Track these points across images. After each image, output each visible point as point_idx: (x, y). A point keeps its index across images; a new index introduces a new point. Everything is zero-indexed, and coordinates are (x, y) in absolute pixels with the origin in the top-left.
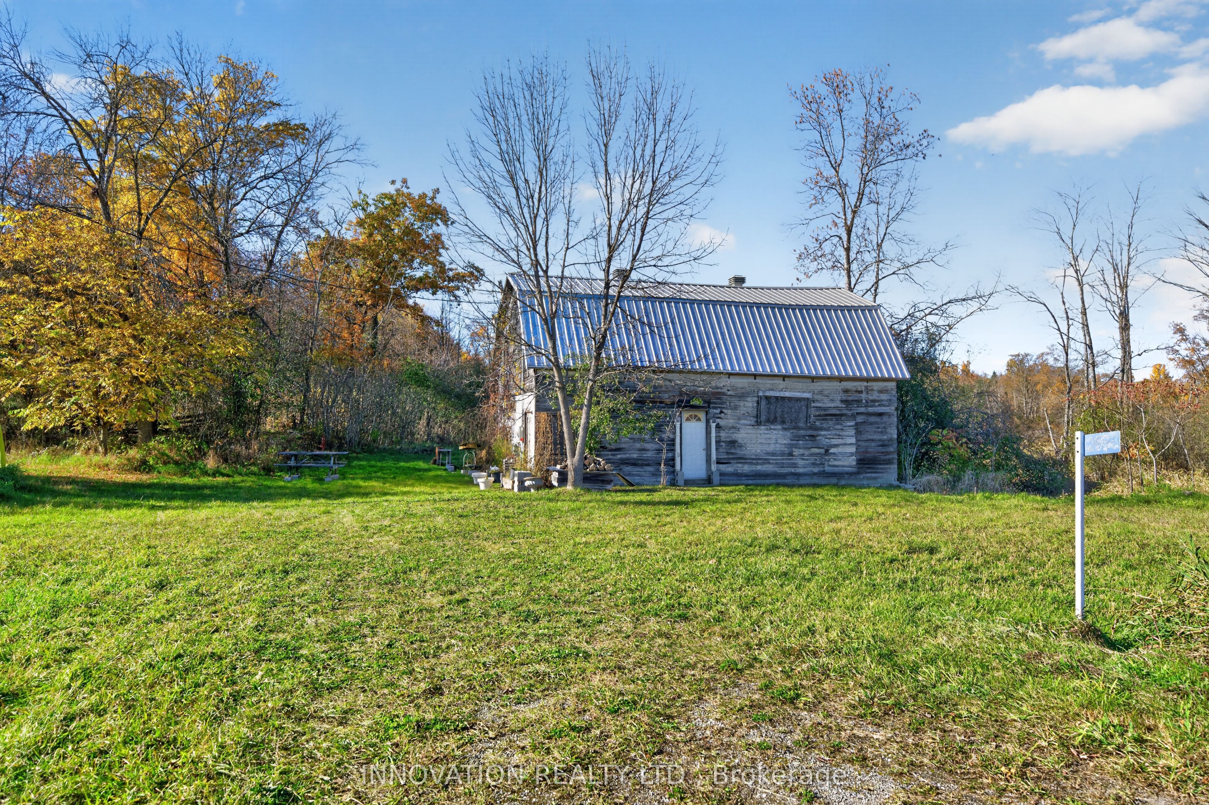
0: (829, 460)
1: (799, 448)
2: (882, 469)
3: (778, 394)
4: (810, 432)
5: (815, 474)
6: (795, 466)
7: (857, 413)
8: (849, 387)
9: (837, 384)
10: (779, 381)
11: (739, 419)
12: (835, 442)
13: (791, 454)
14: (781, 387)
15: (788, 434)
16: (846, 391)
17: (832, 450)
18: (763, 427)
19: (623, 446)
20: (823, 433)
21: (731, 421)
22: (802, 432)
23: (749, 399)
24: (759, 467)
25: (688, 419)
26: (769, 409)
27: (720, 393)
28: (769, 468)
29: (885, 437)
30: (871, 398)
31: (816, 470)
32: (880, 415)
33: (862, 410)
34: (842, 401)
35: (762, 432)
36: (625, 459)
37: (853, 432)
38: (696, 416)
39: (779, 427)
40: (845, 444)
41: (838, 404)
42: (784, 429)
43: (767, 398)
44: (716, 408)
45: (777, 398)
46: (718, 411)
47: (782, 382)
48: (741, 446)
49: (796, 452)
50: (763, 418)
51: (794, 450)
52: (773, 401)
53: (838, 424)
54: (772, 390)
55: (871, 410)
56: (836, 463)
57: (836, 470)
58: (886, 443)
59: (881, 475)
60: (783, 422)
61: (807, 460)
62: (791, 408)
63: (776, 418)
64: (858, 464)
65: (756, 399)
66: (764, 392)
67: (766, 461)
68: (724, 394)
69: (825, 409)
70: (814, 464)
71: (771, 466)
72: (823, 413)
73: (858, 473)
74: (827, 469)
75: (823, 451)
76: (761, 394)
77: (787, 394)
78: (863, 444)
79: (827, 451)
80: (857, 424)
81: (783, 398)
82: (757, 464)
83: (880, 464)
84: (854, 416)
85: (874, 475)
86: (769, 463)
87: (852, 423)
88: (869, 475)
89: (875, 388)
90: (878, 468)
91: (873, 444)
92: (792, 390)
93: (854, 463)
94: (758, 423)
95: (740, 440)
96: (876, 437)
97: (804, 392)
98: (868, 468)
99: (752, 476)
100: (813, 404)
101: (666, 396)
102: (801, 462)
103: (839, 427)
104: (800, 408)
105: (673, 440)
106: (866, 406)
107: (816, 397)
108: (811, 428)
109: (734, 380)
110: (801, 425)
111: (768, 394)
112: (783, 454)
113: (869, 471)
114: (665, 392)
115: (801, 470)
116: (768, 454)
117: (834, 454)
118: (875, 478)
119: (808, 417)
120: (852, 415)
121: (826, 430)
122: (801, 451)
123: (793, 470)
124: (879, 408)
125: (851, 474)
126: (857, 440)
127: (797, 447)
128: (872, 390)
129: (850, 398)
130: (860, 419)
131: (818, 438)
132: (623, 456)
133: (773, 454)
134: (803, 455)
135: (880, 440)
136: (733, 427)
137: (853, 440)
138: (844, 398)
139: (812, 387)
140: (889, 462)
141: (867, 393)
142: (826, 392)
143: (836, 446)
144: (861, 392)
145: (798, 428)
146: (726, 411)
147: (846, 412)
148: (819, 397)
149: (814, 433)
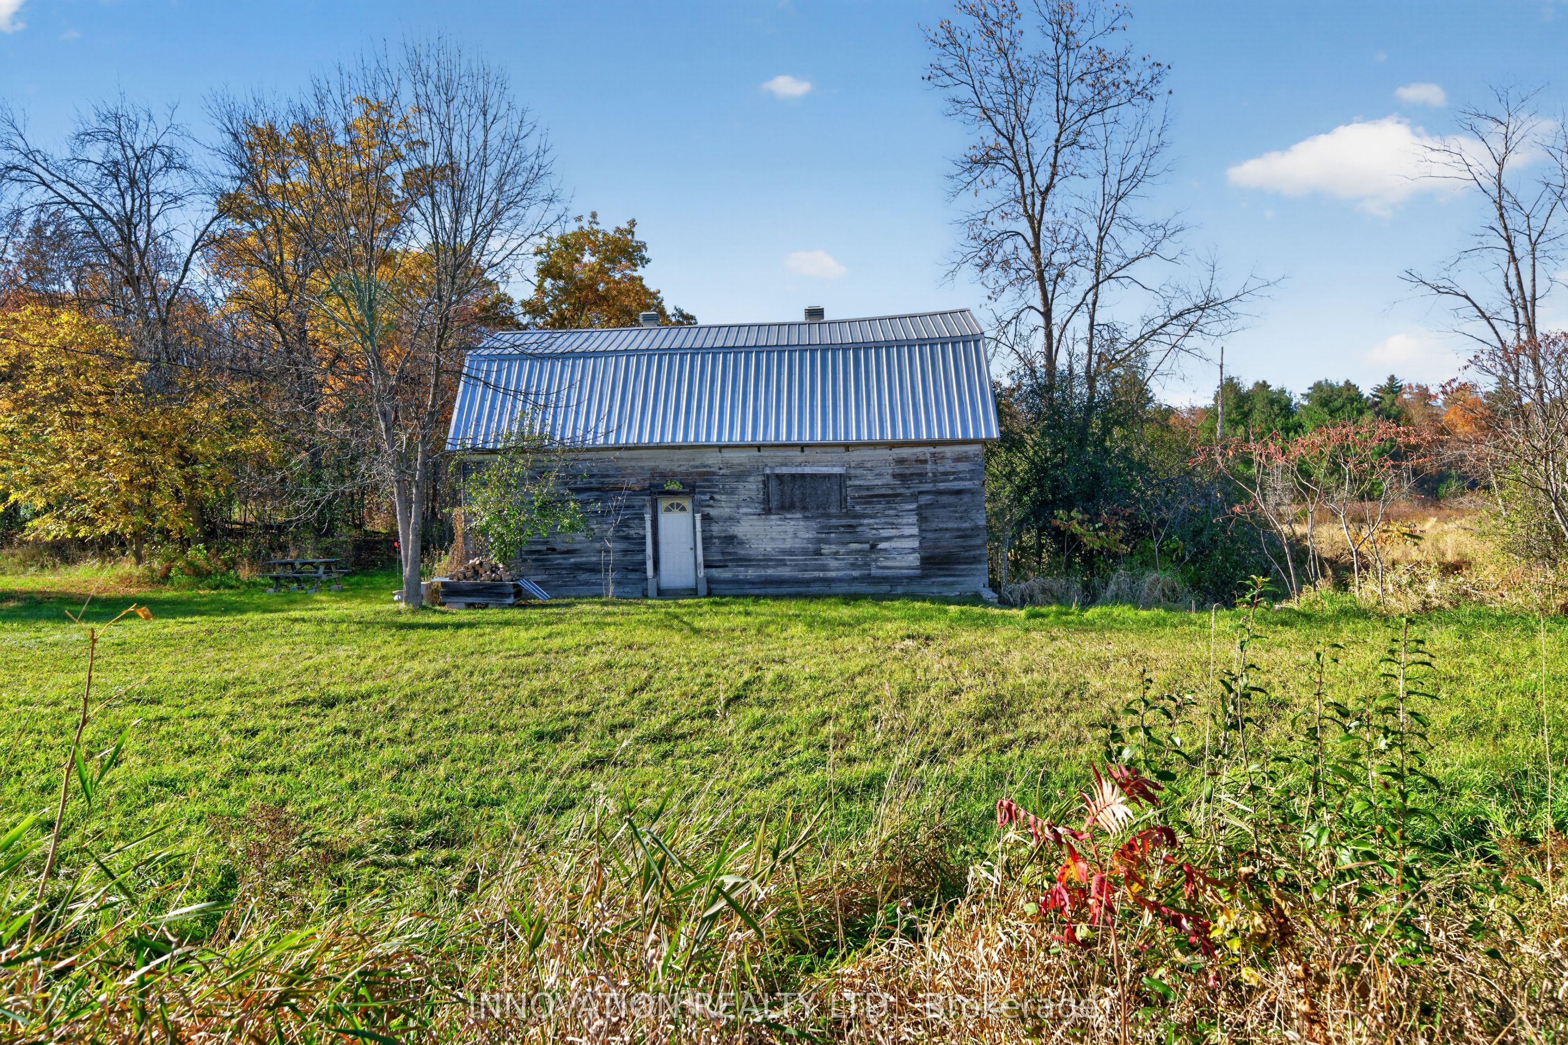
0: (876, 560)
1: (831, 544)
2: (962, 570)
3: (793, 470)
4: (844, 522)
5: (855, 579)
6: (824, 568)
7: (920, 493)
8: (905, 456)
9: (887, 452)
10: (797, 452)
11: (738, 507)
12: (885, 533)
13: (818, 552)
14: (799, 460)
15: (813, 524)
16: (901, 461)
17: (882, 545)
18: (774, 517)
19: (578, 546)
20: (866, 521)
21: (727, 510)
22: (834, 522)
23: (751, 479)
24: (770, 572)
25: (668, 510)
26: (782, 491)
27: (708, 473)
28: (785, 572)
29: (966, 525)
30: (941, 469)
31: (855, 573)
32: (959, 492)
33: (928, 487)
34: (894, 476)
35: (773, 523)
36: (581, 564)
37: (913, 519)
38: (678, 505)
39: (799, 515)
40: (902, 537)
41: (888, 479)
42: (806, 518)
43: (778, 477)
44: (704, 493)
45: (793, 476)
46: (707, 497)
47: (799, 453)
48: (742, 543)
49: (826, 549)
50: (774, 504)
51: (824, 546)
52: (787, 480)
53: (890, 508)
54: (786, 465)
55: (942, 486)
56: (888, 563)
57: (889, 573)
58: (968, 533)
59: (961, 579)
60: (804, 508)
61: (843, 559)
62: (815, 489)
63: (793, 503)
64: (922, 563)
65: (760, 478)
66: (772, 468)
67: (781, 563)
68: (714, 474)
69: (868, 488)
70: (852, 564)
71: (788, 569)
72: (865, 493)
73: (922, 577)
74: (874, 572)
75: (867, 546)
76: (768, 471)
77: (808, 470)
78: (930, 535)
79: (873, 547)
80: (920, 507)
81: (803, 476)
82: (767, 567)
83: (959, 563)
84: (914, 497)
85: (949, 579)
86: (786, 565)
87: (913, 506)
88: (942, 579)
89: (949, 455)
90: (956, 570)
91: (948, 535)
92: (814, 464)
93: (917, 563)
94: (768, 511)
95: (740, 535)
96: (952, 525)
97: (834, 466)
98: (940, 570)
99: (762, 583)
100: (849, 483)
101: (633, 480)
102: (833, 564)
103: (892, 512)
104: (829, 489)
105: (644, 537)
106: (934, 482)
107: (852, 472)
108: (847, 515)
109: (728, 454)
110: (833, 511)
111: (778, 471)
112: (805, 552)
113: (942, 573)
114: (632, 475)
115: (833, 574)
116: (783, 552)
117: (885, 550)
118: (952, 584)
119: (843, 501)
120: (912, 495)
121: (871, 517)
122: (834, 548)
123: (821, 574)
124: (956, 483)
125: (911, 578)
126: (921, 530)
127: (827, 542)
128: (943, 458)
129: (907, 472)
130: (924, 499)
131: (859, 529)
132: (578, 560)
133: (791, 552)
134: (837, 553)
135: (958, 530)
136: (730, 518)
137: (915, 531)
138: (898, 471)
139: (846, 459)
140: (976, 560)
141: (935, 463)
142: (869, 465)
143: (888, 539)
144: (925, 462)
145: (829, 516)
146: (717, 497)
147: (902, 491)
148: (859, 472)
149: (853, 522)
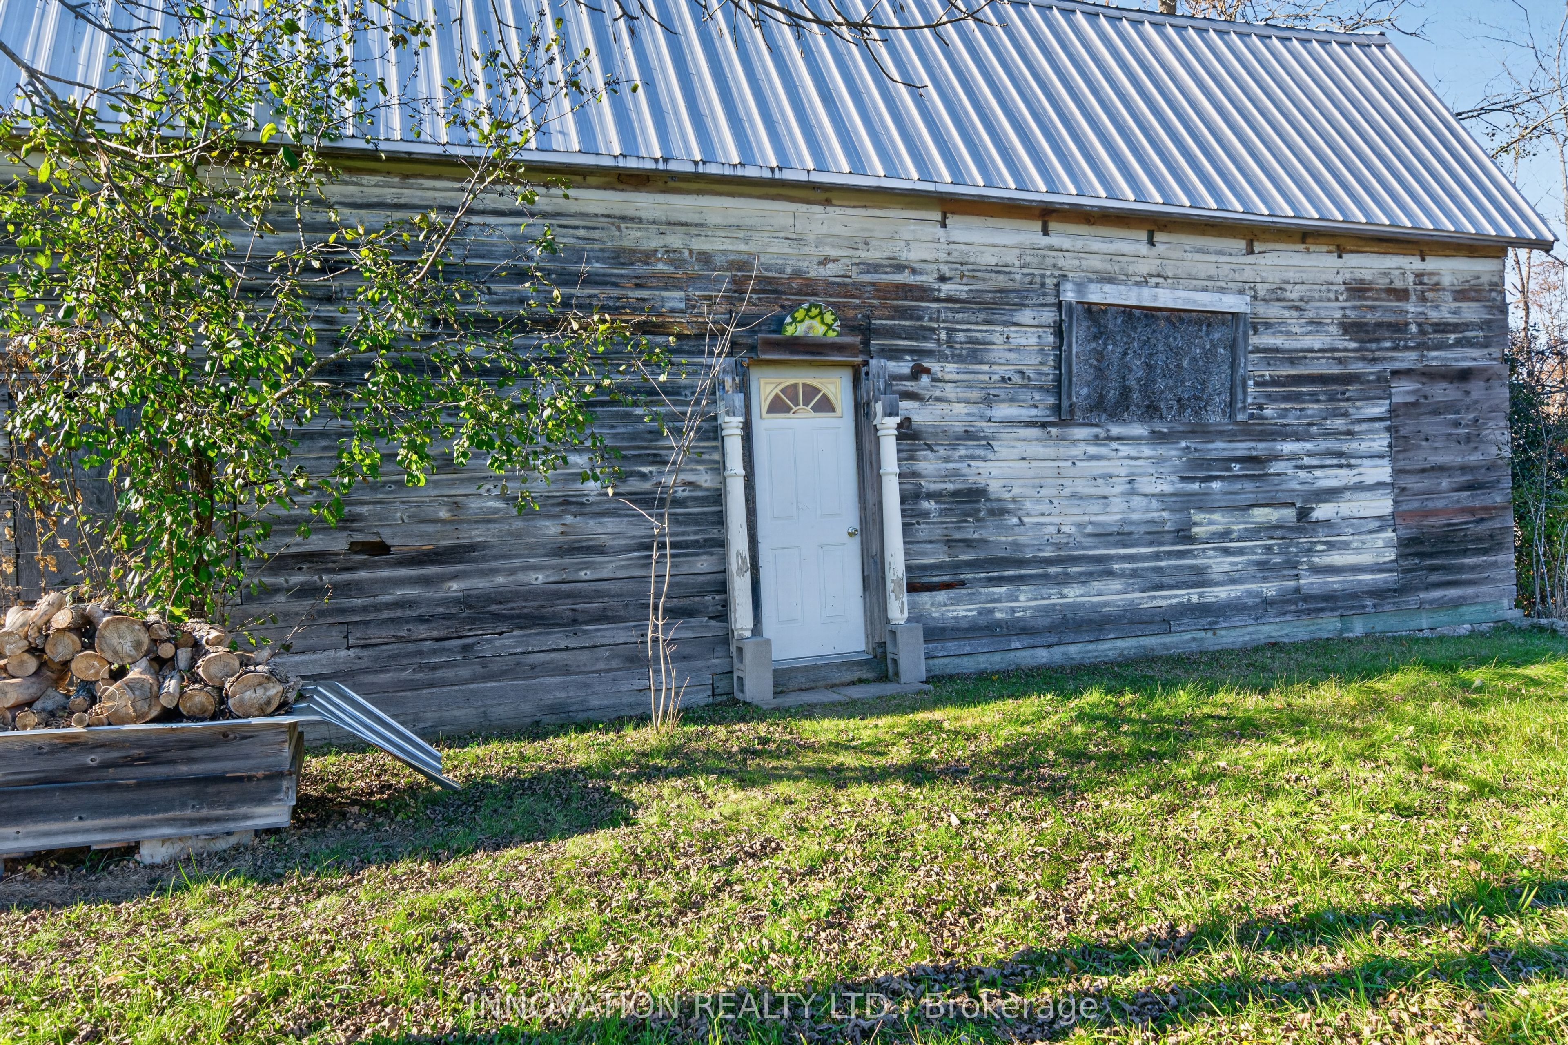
0: (1310, 551)
1: (1212, 509)
2: (1473, 568)
3: (1131, 297)
4: (1242, 448)
5: (1268, 603)
6: (1200, 578)
7: (1395, 373)
8: (1367, 275)
9: (1330, 261)
10: (1134, 245)
11: (989, 401)
12: (1328, 479)
13: (1184, 535)
14: (1143, 268)
15: (1172, 452)
16: (1358, 290)
17: (1322, 511)
18: (1080, 433)
19: (477, 535)
20: (1288, 447)
21: (961, 409)
22: (1220, 448)
23: (1026, 316)
24: (1073, 594)
25: (777, 406)
26: (1100, 355)
27: (905, 291)
28: (1108, 595)
29: (1475, 458)
30: (1434, 316)
31: (1270, 589)
32: (1464, 375)
33: (1408, 359)
34: (1349, 328)
35: (1077, 451)
36: (489, 598)
37: (1381, 442)
38: (811, 391)
39: (1138, 430)
40: (1359, 487)
41: (1333, 337)
42: (1157, 437)
43: (1093, 313)
44: (894, 354)
45: (1127, 312)
46: (904, 367)
47: (1143, 249)
48: (1000, 512)
49: (1203, 524)
50: (1081, 393)
51: (1197, 517)
52: (1114, 324)
53: (1336, 414)
54: (1109, 279)
55: (1436, 358)
56: (1337, 559)
57: (1335, 582)
58: (1481, 476)
59: (1470, 591)
60: (1151, 411)
61: (1241, 551)
62: (1177, 353)
63: (1125, 392)
64: (1400, 556)
65: (1049, 316)
66: (1080, 287)
67: (1098, 569)
68: (923, 293)
69: (1293, 357)
70: (1262, 565)
71: (1116, 585)
72: (1286, 371)
73: (1402, 590)
74: (1308, 582)
75: (1289, 514)
76: (1069, 295)
77: (1165, 298)
78: (1413, 483)
79: (1303, 514)
80: (1393, 412)
81: (1150, 314)
82: (1066, 580)
83: (1465, 552)
84: (1383, 385)
85: (1453, 593)
86: (1110, 573)
87: (1378, 409)
88: (1437, 594)
89: (1446, 280)
90: (1461, 568)
91: (1445, 484)
92: (1176, 281)
93: (1390, 555)
94: (1063, 417)
95: (994, 487)
96: (1451, 458)
97: (1222, 290)
98: (1433, 569)
99: (1051, 629)
100: (1254, 340)
101: (674, 298)
102: (1220, 564)
103: (1339, 424)
104: (1209, 355)
105: (718, 497)
106: (1422, 347)
107: (1262, 309)
108: (1247, 432)
109: (964, 233)
110: (1214, 418)
111: (1096, 295)
112: (1155, 536)
113: (1434, 578)
114: (670, 283)
115: (1220, 594)
116: (1103, 536)
117: (1327, 523)
118: (1455, 604)
119: (1236, 388)
120: (1380, 378)
121: (1298, 437)
122: (1219, 520)
123: (1194, 596)
124: (1458, 353)
125: (1379, 594)
126: (1398, 472)
127: (1203, 503)
128: (1436, 287)
129: (1371, 318)
130: (1403, 392)
131: (1275, 467)
132: (480, 584)
133: (1122, 537)
134: (1225, 535)
135: (1464, 469)
136: (969, 435)
137: (1382, 472)
138: (1353, 314)
139: (1248, 274)
140: (1493, 544)
141: (1423, 299)
142: (1294, 293)
143: (1332, 494)
144: (1402, 294)
145: (1204, 432)
146: (935, 367)
147: (1358, 367)
148: (1273, 311)
149: (1261, 448)
